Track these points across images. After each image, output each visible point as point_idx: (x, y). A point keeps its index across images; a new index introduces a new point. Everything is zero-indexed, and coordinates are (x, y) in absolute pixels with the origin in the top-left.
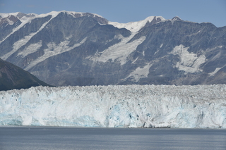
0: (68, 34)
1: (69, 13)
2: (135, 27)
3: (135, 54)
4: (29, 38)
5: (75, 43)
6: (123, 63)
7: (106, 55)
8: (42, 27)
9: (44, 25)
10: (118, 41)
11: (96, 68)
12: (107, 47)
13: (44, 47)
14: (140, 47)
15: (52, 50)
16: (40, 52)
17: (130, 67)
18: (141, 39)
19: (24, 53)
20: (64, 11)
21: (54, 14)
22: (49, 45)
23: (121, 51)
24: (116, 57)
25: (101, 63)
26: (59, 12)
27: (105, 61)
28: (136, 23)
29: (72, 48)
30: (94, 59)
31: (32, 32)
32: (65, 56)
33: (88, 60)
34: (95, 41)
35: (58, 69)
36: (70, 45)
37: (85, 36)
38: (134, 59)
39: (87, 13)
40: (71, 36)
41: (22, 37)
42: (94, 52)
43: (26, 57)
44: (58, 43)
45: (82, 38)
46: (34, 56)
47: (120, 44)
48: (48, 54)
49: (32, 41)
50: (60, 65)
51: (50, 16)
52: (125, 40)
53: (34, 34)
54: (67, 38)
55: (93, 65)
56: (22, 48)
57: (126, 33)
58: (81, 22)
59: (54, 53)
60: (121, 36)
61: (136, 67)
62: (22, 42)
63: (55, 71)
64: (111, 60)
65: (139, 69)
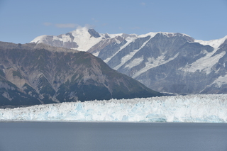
0: (164, 51)
1: (164, 33)
2: (216, 44)
3: (218, 66)
4: (133, 54)
5: (169, 57)
6: (208, 73)
7: (195, 66)
8: (143, 45)
9: (145, 43)
10: (204, 55)
11: (187, 77)
12: (195, 60)
13: (146, 60)
14: (221, 60)
15: (152, 63)
16: (142, 65)
17: (214, 76)
18: (222, 53)
19: (130, 66)
20: (160, 32)
21: (153, 35)
22: (149, 59)
23: (206, 63)
24: (202, 68)
25: (191, 73)
26: (156, 33)
27: (194, 72)
28: (216, 40)
29: (168, 61)
30: (185, 70)
31: (135, 49)
32: (162, 67)
33: (180, 70)
34: (185, 56)
35: (157, 78)
36: (166, 59)
37: (177, 51)
38: (217, 69)
39: (178, 34)
40: (166, 52)
41: (128, 53)
42: (185, 64)
43: (132, 69)
44: (156, 58)
45: (175, 53)
46: (138, 68)
47: (205, 58)
48: (149, 66)
49: (136, 56)
50: (159, 75)
51: (149, 37)
52: (209, 55)
53: (137, 51)
54: (163, 54)
55: (185, 75)
56: (128, 62)
57: (209, 49)
58: (173, 41)
59: (153, 66)
60: (206, 52)
61: (218, 76)
62: (128, 57)
63: (155, 80)
64: (198, 70)
65: (221, 77)
